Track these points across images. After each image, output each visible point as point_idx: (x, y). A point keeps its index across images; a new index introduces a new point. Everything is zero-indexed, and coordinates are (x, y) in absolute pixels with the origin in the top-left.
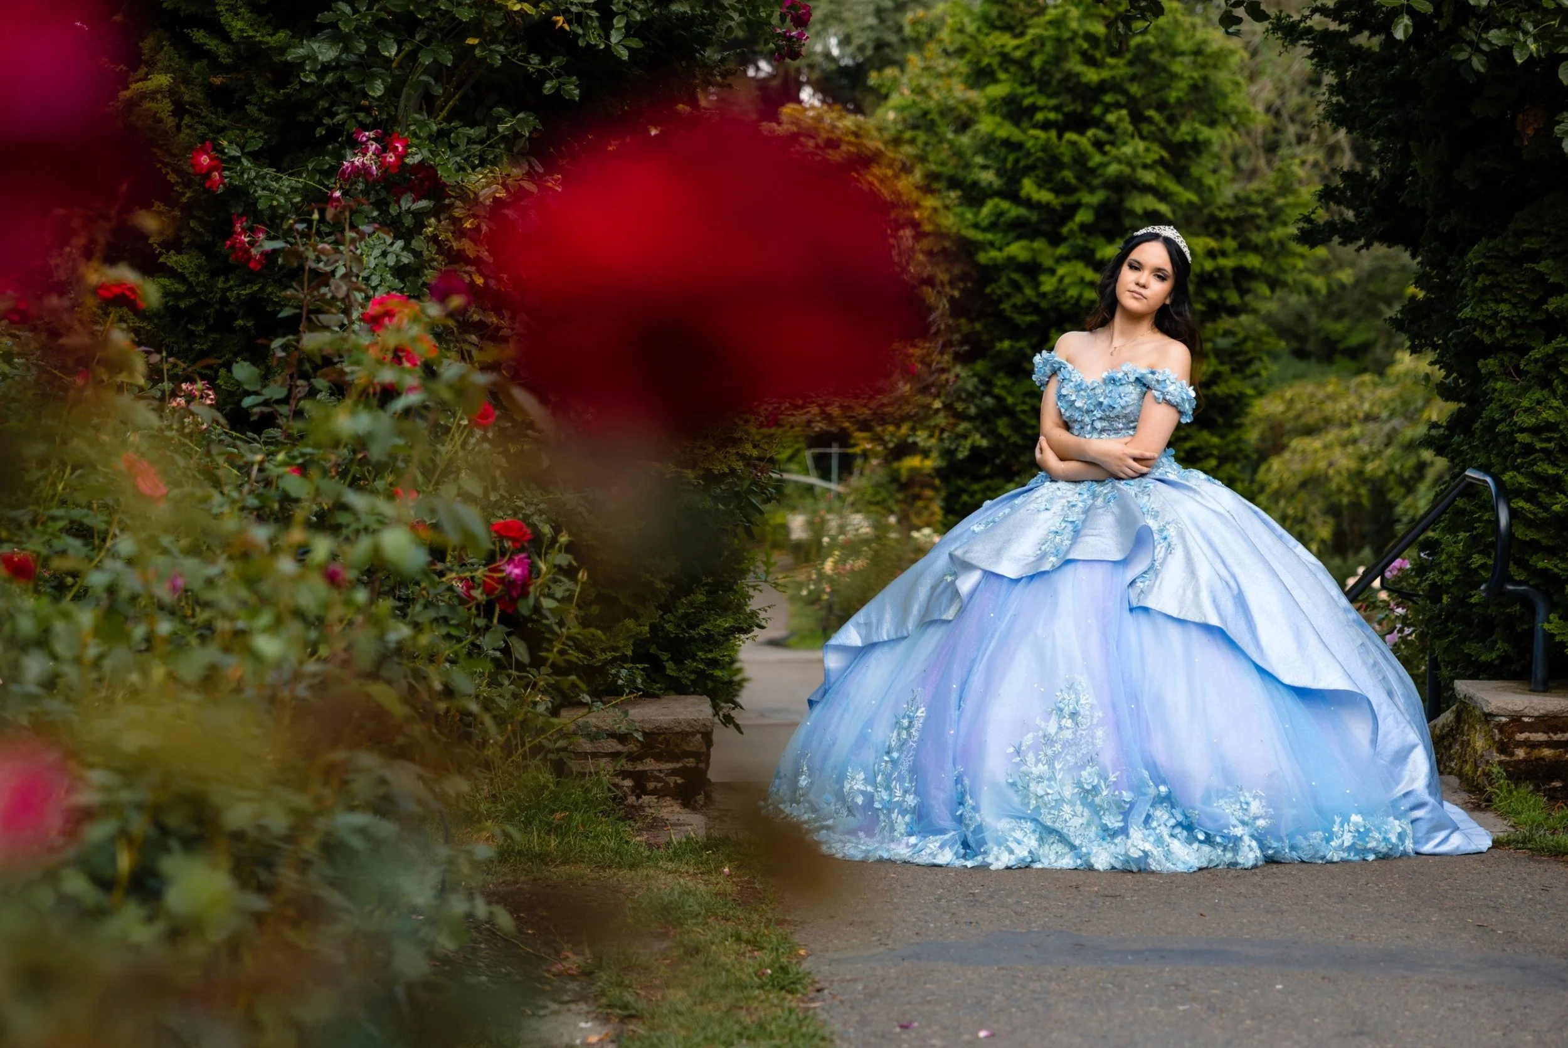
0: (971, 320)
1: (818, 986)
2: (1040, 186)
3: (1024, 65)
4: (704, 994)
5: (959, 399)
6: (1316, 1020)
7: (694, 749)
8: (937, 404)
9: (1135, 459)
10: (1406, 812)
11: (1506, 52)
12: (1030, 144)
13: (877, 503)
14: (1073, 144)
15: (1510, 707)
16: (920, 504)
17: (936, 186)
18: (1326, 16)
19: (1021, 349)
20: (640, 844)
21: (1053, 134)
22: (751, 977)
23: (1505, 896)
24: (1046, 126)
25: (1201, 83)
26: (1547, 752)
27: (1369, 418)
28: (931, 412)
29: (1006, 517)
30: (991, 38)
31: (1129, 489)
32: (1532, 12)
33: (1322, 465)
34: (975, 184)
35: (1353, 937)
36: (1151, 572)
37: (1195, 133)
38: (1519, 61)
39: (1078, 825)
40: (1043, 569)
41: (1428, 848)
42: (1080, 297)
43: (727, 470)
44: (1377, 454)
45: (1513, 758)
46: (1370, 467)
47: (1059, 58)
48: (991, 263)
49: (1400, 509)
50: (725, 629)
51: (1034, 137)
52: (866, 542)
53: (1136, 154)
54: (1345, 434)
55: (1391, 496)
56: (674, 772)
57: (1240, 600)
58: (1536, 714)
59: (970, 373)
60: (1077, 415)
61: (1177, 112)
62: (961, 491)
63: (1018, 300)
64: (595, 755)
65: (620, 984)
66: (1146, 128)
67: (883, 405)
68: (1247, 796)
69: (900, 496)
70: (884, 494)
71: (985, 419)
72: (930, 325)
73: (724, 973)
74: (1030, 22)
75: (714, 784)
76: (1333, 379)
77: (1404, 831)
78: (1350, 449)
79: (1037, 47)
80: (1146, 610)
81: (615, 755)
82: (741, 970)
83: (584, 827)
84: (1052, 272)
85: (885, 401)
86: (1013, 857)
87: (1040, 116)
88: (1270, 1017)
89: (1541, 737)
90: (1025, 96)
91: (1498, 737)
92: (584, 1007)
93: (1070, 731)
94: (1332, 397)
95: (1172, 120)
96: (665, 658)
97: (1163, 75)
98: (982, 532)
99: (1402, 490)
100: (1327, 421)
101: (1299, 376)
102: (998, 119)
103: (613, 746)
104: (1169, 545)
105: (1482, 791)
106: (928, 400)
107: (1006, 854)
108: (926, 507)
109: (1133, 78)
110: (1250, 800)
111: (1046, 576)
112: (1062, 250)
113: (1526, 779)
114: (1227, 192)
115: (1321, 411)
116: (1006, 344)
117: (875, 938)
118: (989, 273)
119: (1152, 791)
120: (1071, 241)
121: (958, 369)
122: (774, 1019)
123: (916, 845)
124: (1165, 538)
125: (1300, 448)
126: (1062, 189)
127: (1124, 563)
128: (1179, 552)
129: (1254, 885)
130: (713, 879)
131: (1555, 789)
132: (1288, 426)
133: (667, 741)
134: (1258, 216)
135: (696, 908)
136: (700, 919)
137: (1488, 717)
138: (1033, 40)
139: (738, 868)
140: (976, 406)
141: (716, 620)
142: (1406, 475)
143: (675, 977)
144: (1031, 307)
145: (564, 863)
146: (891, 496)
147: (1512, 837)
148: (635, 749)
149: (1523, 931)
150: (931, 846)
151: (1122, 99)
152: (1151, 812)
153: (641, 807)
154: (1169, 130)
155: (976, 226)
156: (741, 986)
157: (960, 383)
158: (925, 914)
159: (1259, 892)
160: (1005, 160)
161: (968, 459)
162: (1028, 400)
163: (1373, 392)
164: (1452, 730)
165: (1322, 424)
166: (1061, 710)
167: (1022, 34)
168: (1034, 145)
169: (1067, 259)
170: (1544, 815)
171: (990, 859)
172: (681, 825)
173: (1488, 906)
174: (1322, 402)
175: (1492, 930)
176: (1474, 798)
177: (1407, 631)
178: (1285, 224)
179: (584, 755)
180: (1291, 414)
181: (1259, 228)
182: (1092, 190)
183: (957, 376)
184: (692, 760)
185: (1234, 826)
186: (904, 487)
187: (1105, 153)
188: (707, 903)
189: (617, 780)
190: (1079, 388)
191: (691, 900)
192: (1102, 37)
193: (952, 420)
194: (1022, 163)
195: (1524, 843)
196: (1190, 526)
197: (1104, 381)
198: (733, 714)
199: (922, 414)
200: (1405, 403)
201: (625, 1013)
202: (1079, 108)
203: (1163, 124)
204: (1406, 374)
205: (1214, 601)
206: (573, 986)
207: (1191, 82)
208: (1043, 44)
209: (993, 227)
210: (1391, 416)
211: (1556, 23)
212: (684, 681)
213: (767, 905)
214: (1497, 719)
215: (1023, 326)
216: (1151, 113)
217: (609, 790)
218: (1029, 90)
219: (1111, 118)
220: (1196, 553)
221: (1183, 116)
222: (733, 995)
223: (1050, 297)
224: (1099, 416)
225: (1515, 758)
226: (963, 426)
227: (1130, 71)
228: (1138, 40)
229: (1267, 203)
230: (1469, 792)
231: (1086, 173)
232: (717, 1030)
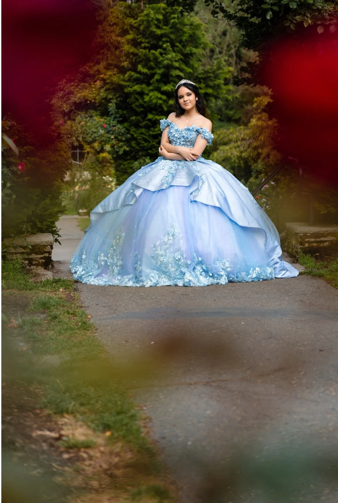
0: (122, 110)
1: (96, 328)
2: (144, 67)
3: (138, 28)
4: (60, 332)
5: (119, 135)
6: (256, 334)
7: (48, 251)
8: (112, 137)
9: (192, 154)
10: (272, 265)
11: (302, 23)
12: (140, 54)
13: (92, 168)
14: (153, 54)
15: (304, 231)
16: (106, 168)
17: (111, 67)
18: (243, 12)
19: (138, 119)
20: (31, 282)
21: (147, 51)
22: (74, 326)
23: (307, 290)
24: (145, 48)
25: (192, 35)
26: (315, 244)
27: (243, 139)
28: (110, 139)
29: (149, 171)
30: (127, 20)
31: (191, 164)
32: (309, 10)
33: (229, 154)
34: (123, 67)
35: (263, 306)
36: (197, 190)
37: (191, 50)
38: (306, 26)
39: (173, 271)
40: (163, 188)
41: (279, 276)
42: (157, 102)
43: (56, 160)
44: (246, 151)
45: (304, 247)
46: (243, 155)
47: (148, 27)
48: (129, 92)
49: (253, 167)
50: (56, 211)
51: (142, 52)
52: (89, 181)
53: (173, 57)
54: (236, 145)
55: (249, 164)
56: (41, 258)
57: (225, 199)
58: (311, 233)
59: (123, 127)
60: (175, 139)
61: (185, 43)
62: (121, 164)
63: (137, 104)
64: (16, 253)
65: (32, 330)
66: (176, 49)
67: (95, 137)
68: (225, 261)
69: (100, 166)
70: (95, 165)
71: (128, 141)
72: (109, 112)
73: (65, 325)
74: (139, 15)
75: (54, 261)
76: (232, 128)
77: (272, 271)
78: (238, 149)
79: (141, 23)
80: (195, 201)
81: (22, 253)
82: (71, 323)
83: (13, 277)
84: (148, 95)
85: (96, 136)
86: (152, 283)
87: (143, 45)
88: (242, 334)
89: (313, 240)
90: (138, 39)
91: (300, 240)
92: (20, 338)
93: (172, 241)
94: (231, 133)
95: (184, 46)
96: (37, 221)
97: (181, 32)
98: (142, 176)
99: (253, 162)
100: (230, 141)
101: (221, 127)
102: (130, 46)
103: (22, 250)
104: (203, 181)
105: (295, 257)
106: (110, 135)
107: (150, 281)
108: (108, 169)
109: (172, 33)
110: (226, 262)
111: (164, 190)
112: (151, 88)
113: (309, 253)
114: (200, 69)
115: (228, 138)
116: (134, 118)
117: (112, 311)
118: (128, 95)
119: (196, 260)
120: (153, 85)
121: (119, 126)
122: (84, 340)
123: (120, 279)
124: (202, 179)
125: (222, 149)
126: (150, 68)
127: (189, 187)
128: (206, 184)
129: (229, 290)
130: (57, 293)
131: (317, 256)
132: (218, 142)
133: (39, 248)
134: (211, 77)
135: (54, 303)
136: (55, 307)
137: (297, 234)
138: (140, 21)
139: (65, 289)
140: (125, 137)
141: (53, 209)
142: (254, 157)
143: (50, 327)
144: (141, 106)
145: (8, 289)
146: (97, 166)
147: (306, 271)
148: (29, 251)
149: (314, 302)
150: (126, 280)
151: (168, 40)
152: (196, 266)
153: (31, 270)
154: (183, 49)
155: (124, 80)
156: (72, 329)
157: (119, 130)
158: (127, 302)
159: (231, 292)
160: (132, 59)
161: (123, 154)
162: (141, 135)
163: (244, 131)
164: (285, 238)
165: (229, 142)
166: (169, 234)
167: (137, 19)
168: (141, 54)
169: (152, 90)
170: (315, 264)
171: (145, 284)
172: (44, 275)
173: (302, 294)
174: (228, 135)
175: (305, 302)
176: (292, 259)
177: (267, 207)
178: (219, 79)
179: (12, 254)
180: (219, 139)
181: (211, 80)
182: (160, 69)
183: (119, 128)
184: (47, 254)
185: (221, 272)
186: (100, 163)
187: (163, 57)
188: (57, 301)
189: (23, 261)
190: (177, 131)
191: (52, 301)
192: (162, 19)
193: (117, 142)
194: (138, 60)
195: (309, 273)
196: (209, 175)
197: (186, 129)
198: (58, 238)
199: (108, 140)
200: (254, 134)
201: (34, 340)
202: (155, 42)
203: (181, 48)
204: (254, 125)
205: (218, 199)
206: (16, 331)
207: (189, 34)
208: (143, 22)
209: (129, 80)
210: (249, 139)
211: (317, 14)
212: (43, 229)
213: (76, 301)
214: (299, 235)
215: (139, 112)
216: (177, 44)
217: (21, 264)
218: (139, 36)
219: (165, 46)
220: (211, 184)
221: (187, 45)
222: (69, 332)
223: (147, 102)
224: (183, 140)
225: (305, 247)
226: (121, 144)
227: (171, 30)
228: (172, 21)
229: (214, 72)
230: (291, 257)
231: (158, 63)
232: (66, 344)
